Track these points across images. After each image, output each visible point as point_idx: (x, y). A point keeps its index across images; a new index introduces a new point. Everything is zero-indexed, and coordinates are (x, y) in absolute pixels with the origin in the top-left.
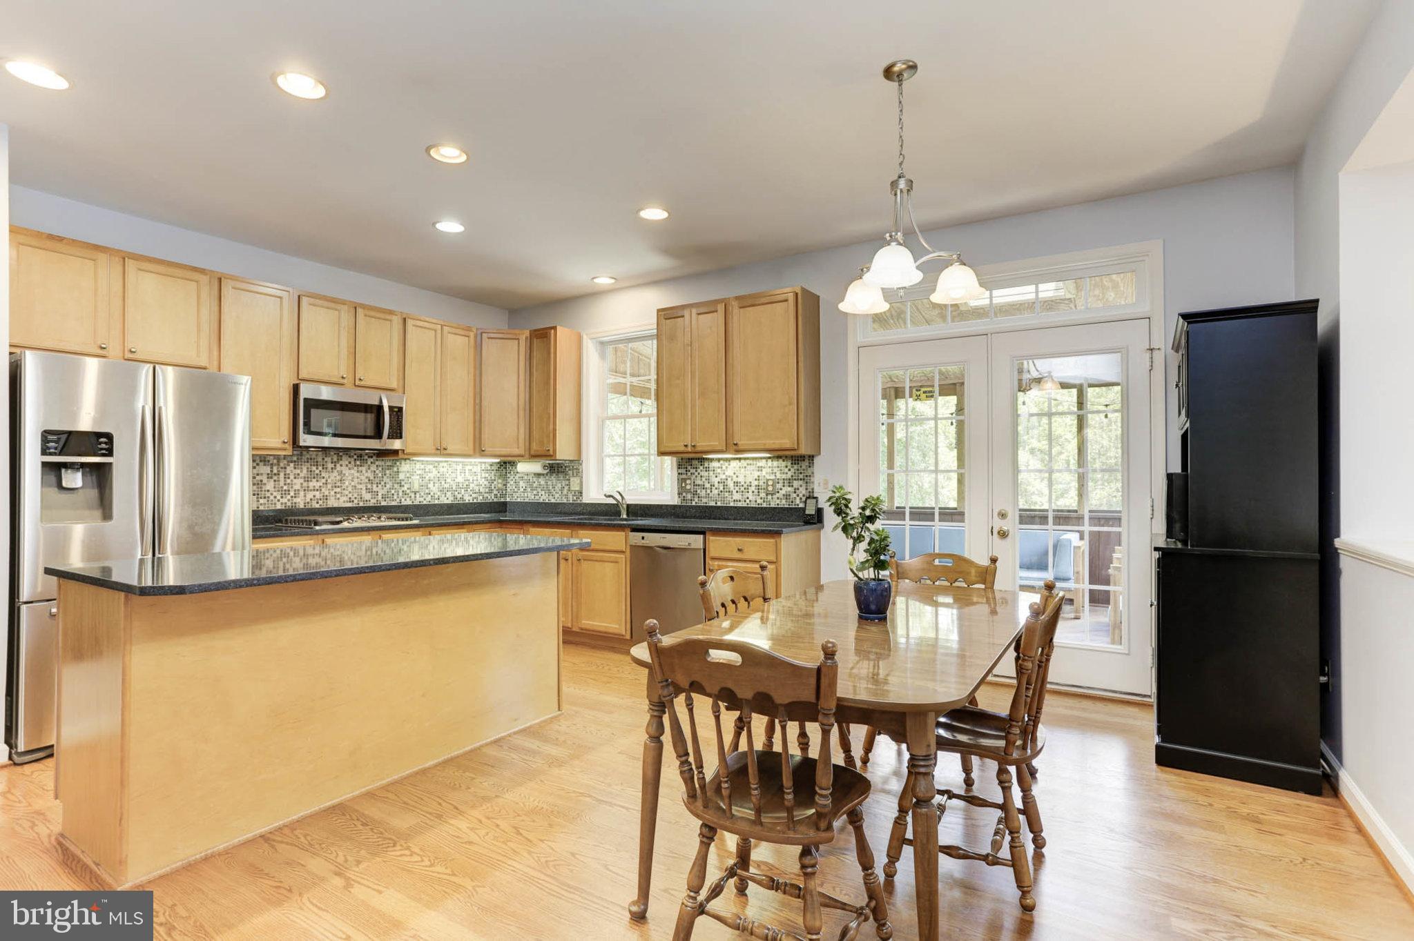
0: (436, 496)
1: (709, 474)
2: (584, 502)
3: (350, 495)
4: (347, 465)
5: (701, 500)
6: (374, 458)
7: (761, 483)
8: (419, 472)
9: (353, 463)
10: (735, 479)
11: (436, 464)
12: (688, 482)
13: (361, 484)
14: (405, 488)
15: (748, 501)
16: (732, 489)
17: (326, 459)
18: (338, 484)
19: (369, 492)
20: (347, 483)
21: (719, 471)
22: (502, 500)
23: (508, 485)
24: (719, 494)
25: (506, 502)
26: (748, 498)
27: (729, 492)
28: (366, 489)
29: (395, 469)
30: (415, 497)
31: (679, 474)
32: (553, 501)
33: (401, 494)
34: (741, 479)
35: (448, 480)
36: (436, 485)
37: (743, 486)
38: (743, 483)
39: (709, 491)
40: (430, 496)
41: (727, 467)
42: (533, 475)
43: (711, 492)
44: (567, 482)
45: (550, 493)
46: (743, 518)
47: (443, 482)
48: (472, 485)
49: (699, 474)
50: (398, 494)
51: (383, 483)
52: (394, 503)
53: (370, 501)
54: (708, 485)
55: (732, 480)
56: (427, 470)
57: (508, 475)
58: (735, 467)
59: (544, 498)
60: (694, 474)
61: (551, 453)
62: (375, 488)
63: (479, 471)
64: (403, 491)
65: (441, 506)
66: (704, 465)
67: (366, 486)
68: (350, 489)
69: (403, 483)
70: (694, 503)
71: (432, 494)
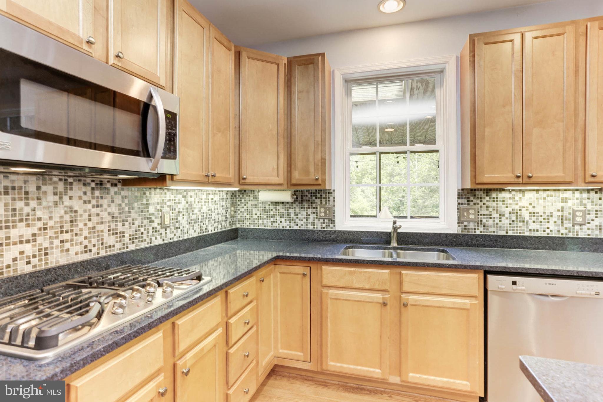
0: (186, 230)
1: (497, 204)
2: (337, 229)
3: (86, 243)
4: (80, 198)
5: (488, 230)
6: (119, 186)
7: (566, 213)
8: (169, 203)
9: (89, 193)
10: (531, 209)
11: (185, 194)
12: (471, 211)
13: (102, 223)
14: (155, 225)
15: (548, 231)
16: (527, 219)
17: (44, 188)
18: (67, 227)
19: (113, 234)
20: (81, 225)
21: (510, 201)
22: (234, 227)
23: (239, 212)
24: (510, 224)
25: (238, 228)
26: (548, 228)
27: (524, 222)
28: (109, 230)
29: (145, 201)
30: (166, 233)
31: (459, 204)
32: (296, 228)
33: (151, 231)
34: (539, 209)
35: (196, 211)
36: (185, 217)
37: (541, 216)
38: (542, 214)
39: (497, 221)
40: (179, 230)
41: (520, 198)
42: (269, 203)
43: (500, 221)
44: (314, 210)
45: (291, 220)
46: (547, 247)
47: (191, 214)
48: (214, 215)
49: (484, 204)
50: (148, 233)
51: (130, 220)
52: (143, 245)
53: (114, 246)
54: (495, 215)
55: (527, 210)
56: (177, 201)
57: (238, 203)
58: (530, 198)
59: (283, 224)
60: (478, 204)
61: (320, 182)
62: (120, 228)
63: (219, 199)
64: (153, 228)
65: (191, 240)
66: (491, 195)
67: (109, 226)
68: (86, 233)
69: (153, 218)
70: (478, 232)
71: (181, 228)
